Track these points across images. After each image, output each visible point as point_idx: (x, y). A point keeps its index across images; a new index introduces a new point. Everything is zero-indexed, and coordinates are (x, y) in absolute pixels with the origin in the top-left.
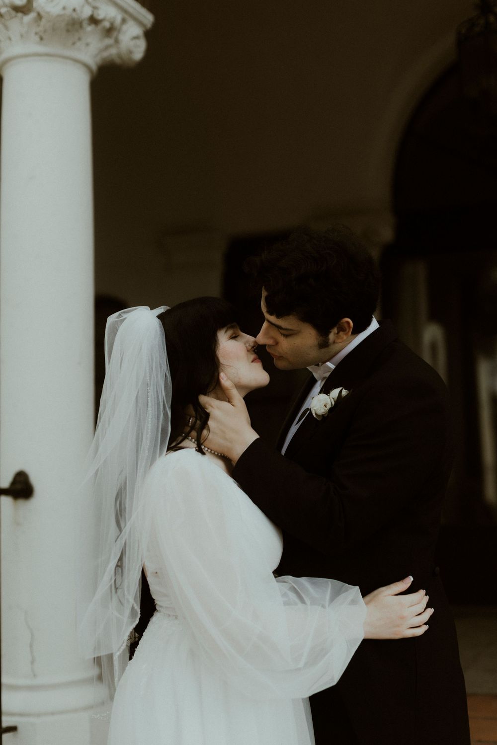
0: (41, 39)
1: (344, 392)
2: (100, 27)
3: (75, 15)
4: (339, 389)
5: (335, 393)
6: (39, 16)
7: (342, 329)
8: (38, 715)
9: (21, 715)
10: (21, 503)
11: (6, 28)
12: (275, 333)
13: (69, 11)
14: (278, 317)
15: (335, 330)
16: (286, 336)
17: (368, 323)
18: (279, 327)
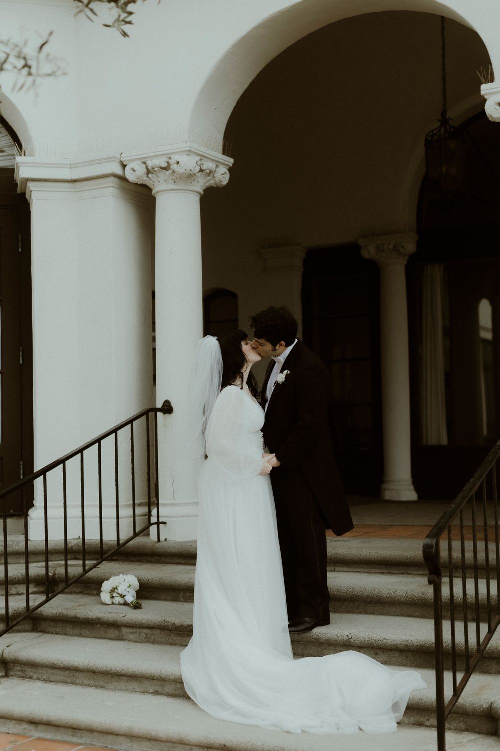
0: (175, 182)
1: (289, 372)
2: (204, 173)
3: (191, 172)
4: (287, 371)
5: (285, 372)
6: (174, 172)
7: (281, 345)
8: (176, 517)
9: (169, 517)
10: (167, 415)
11: (158, 177)
12: (257, 344)
13: (188, 171)
14: (258, 339)
15: (279, 345)
16: (261, 345)
17: (295, 341)
18: (259, 342)
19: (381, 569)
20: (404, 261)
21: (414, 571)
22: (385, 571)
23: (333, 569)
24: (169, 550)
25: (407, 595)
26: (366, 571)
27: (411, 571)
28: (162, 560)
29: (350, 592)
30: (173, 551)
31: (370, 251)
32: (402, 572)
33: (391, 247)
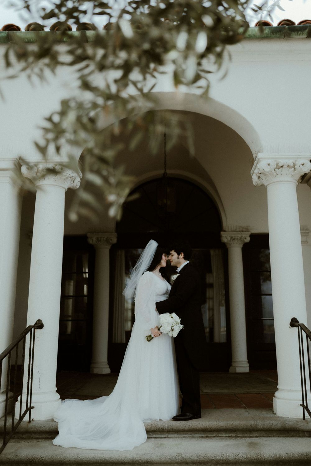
8: (41, 403)
15: (180, 255)
19: (201, 434)
20: (109, 247)
21: (223, 434)
22: (203, 436)
23: (167, 436)
24: (41, 429)
25: (247, 457)
26: (190, 436)
27: (221, 434)
28: (32, 436)
29: (206, 457)
30: (44, 429)
31: (92, 240)
32: (214, 435)
33: (105, 239)
